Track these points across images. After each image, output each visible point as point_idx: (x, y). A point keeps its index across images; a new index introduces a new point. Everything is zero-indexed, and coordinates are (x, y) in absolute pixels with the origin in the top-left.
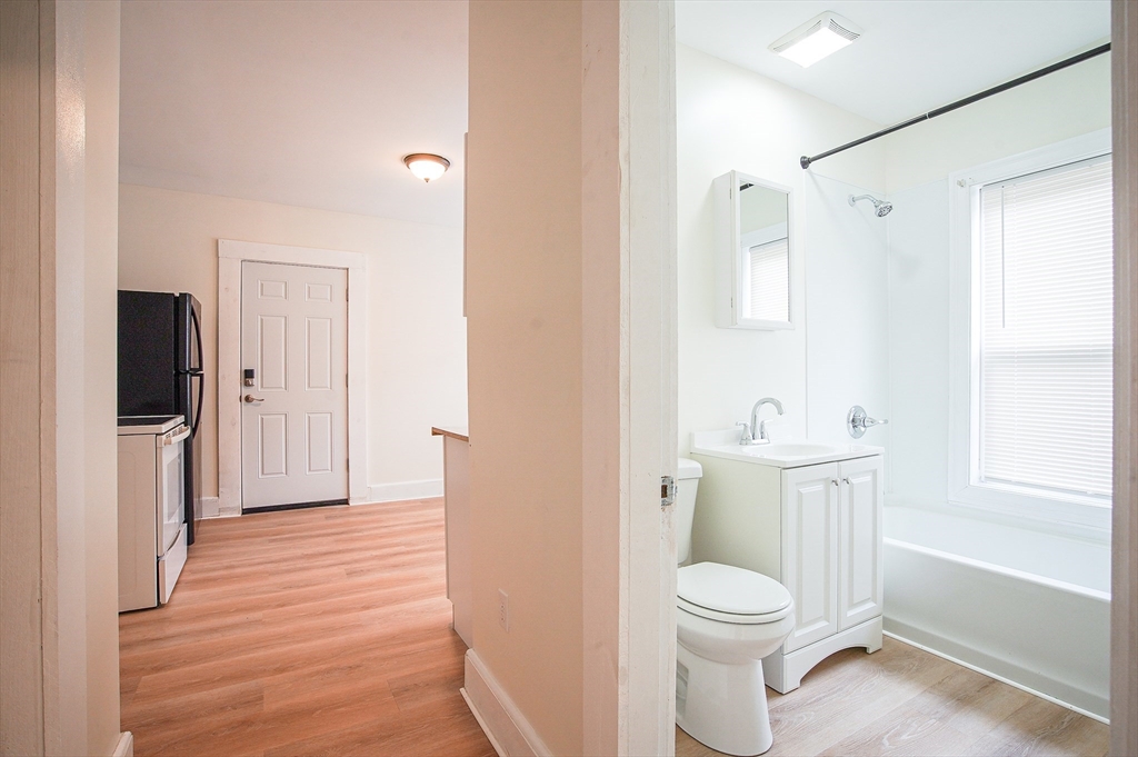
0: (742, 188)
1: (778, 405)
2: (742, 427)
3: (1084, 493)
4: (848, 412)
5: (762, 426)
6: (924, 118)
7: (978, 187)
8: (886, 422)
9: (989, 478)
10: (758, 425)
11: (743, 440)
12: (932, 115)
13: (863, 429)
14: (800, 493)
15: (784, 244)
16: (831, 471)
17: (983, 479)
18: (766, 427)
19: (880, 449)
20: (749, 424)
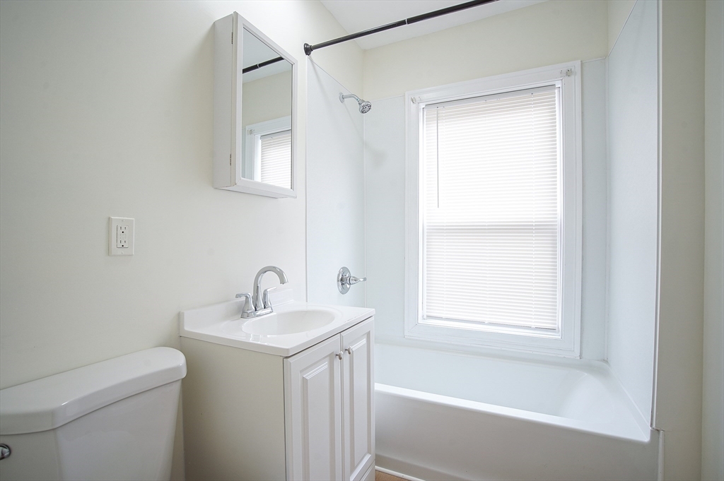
0: (245, 71)
1: (280, 274)
2: (243, 299)
3: (482, 323)
4: (338, 273)
5: (265, 295)
6: (402, 23)
7: (422, 106)
8: (365, 279)
9: (429, 317)
10: (261, 297)
11: (243, 312)
12: (411, 21)
13: (348, 286)
14: (305, 381)
15: (288, 136)
16: (333, 346)
17: (425, 317)
18: (269, 296)
19: (370, 311)
20: (251, 294)
